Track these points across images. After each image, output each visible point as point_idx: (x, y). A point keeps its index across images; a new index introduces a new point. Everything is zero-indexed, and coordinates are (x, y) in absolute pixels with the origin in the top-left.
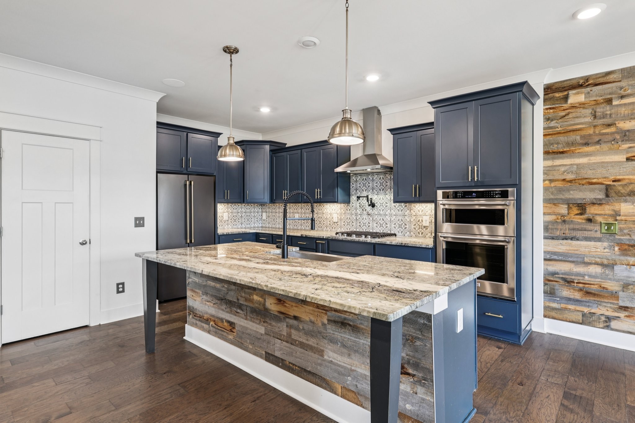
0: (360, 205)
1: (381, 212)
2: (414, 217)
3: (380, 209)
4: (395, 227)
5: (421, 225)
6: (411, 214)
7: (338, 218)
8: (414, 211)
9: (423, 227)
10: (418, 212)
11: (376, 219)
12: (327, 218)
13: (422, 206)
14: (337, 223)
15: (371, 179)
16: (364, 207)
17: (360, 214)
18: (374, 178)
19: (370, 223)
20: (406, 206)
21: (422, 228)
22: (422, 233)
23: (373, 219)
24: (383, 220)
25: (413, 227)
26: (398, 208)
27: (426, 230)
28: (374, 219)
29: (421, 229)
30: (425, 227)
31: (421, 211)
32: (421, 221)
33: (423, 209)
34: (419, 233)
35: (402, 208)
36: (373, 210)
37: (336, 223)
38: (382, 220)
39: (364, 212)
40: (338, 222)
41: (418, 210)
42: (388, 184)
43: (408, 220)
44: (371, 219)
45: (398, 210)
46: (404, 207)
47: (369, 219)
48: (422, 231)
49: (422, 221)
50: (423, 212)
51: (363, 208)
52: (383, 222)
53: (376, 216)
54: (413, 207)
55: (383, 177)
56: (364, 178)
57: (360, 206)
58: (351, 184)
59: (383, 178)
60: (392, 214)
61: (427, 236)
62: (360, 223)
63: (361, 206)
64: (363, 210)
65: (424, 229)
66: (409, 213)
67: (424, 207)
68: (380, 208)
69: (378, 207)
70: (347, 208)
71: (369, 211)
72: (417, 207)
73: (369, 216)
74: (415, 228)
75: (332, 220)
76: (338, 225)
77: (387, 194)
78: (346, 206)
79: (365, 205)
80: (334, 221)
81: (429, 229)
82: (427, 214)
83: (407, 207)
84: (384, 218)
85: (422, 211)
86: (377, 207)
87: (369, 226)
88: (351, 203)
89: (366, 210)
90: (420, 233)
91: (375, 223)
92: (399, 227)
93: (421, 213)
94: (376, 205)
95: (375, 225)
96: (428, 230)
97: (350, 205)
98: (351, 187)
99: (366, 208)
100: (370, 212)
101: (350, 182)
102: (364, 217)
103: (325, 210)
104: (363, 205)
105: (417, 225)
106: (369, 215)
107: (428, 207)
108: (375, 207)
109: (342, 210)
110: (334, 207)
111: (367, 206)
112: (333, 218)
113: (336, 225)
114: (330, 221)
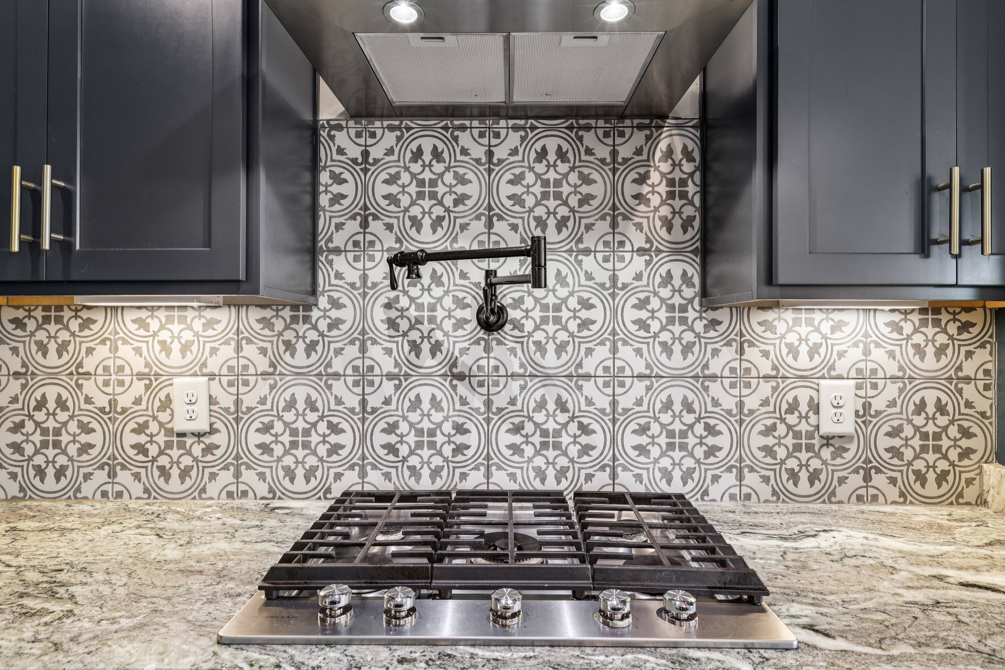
0: (393, 314)
1: (550, 360)
2: (765, 389)
3: (538, 344)
4: (642, 450)
5: (804, 427)
6: (747, 370)
7: (212, 401)
8: (766, 354)
9: (816, 442)
10: (790, 360)
11: (513, 402)
12: (113, 403)
13: (810, 322)
14: (208, 440)
15: (478, 152)
16: (426, 327)
17: (390, 376)
18: (500, 153)
19: (469, 425)
20: (714, 323)
21: (810, 448)
22: (813, 477)
23: (488, 403)
24: (562, 406)
25: (758, 441)
26: (665, 336)
27: (834, 456)
28: (500, 401)
29: (804, 456)
30: (828, 440)
31: (804, 349)
32: (804, 408)
33: (815, 338)
34: (794, 476)
35: (689, 337)
36: (488, 349)
37: (199, 435)
38: (551, 406)
39: (426, 360)
40: (213, 431)
41: (790, 346)
42: (597, 189)
43: (729, 403)
44: (477, 402)
45: (666, 348)
46: (699, 326)
47: (464, 402)
48: (815, 464)
49: (815, 408)
50: (817, 360)
51: (414, 335)
52: (562, 418)
53: (515, 386)
54: (759, 329)
55: (565, 146)
56: (427, 145)
57: (392, 324)
58: (324, 177)
59: (561, 155)
60: (622, 369)
61: (842, 492)
62: (391, 429)
63: (404, 325)
64: (415, 348)
65: (826, 453)
66: (736, 364)
67: (826, 327)
68: (539, 336)
69: (529, 326)
70: (289, 335)
71: (464, 351)
72: (781, 327)
73: (462, 388)
74: (768, 451)
75: (164, 417)
76: (209, 449)
77: (587, 252)
78: (279, 325)
79: (432, 320)
80: (180, 425)
81: (853, 447)
82: (841, 367)
83: (721, 328)
84: (565, 396)
85: (813, 351)
86: (518, 326)
87: (460, 449)
88: (323, 302)
89: (436, 348)
90: (804, 475)
91: (507, 426)
92: (671, 446)
93: (803, 362)
94: (513, 314)
95: (506, 439)
96: (848, 456)
97: (315, 314)
98: (324, 200)
99: (438, 335)
100: (466, 362)
101: (314, 167)
102: (426, 393)
103: (102, 351)
104: (413, 313)
105: (781, 429)
106: (461, 377)
107: (847, 330)
108: (508, 327)
109: (250, 351)
110: (176, 327)
111: (448, 325)
112: (166, 405)
113: (197, 450)
114: (141, 429)
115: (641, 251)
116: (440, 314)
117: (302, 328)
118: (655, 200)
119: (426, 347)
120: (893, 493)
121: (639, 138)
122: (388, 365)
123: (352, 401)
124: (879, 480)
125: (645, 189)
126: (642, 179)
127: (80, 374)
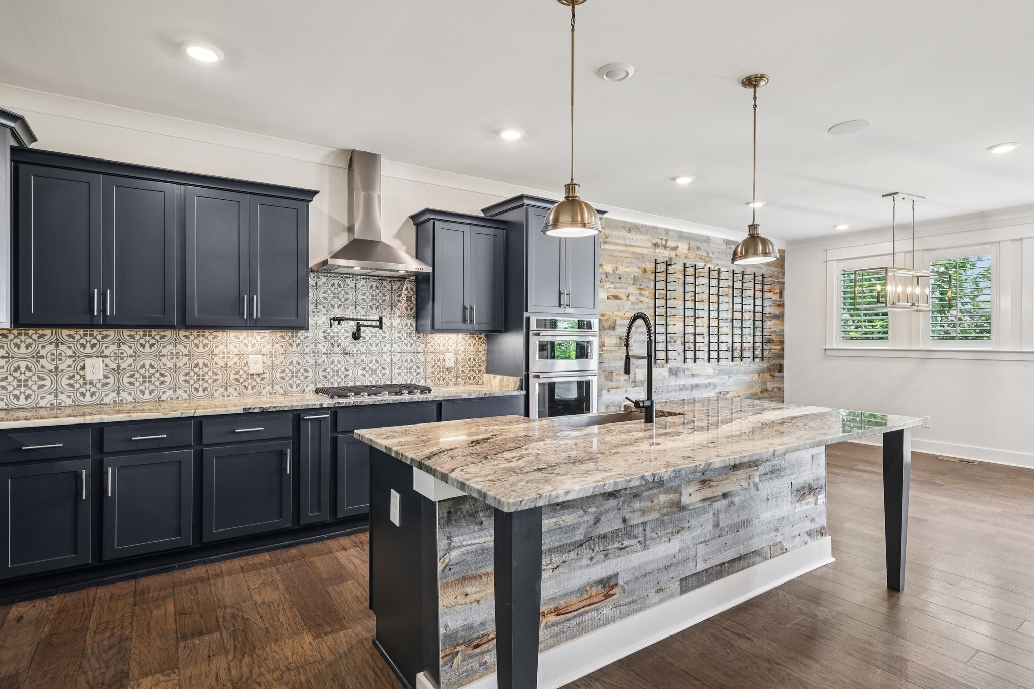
0: (325, 334)
1: (374, 348)
2: (432, 355)
3: (370, 343)
4: (399, 374)
5: (442, 366)
6: (427, 351)
7: (264, 363)
8: (432, 346)
9: (445, 370)
10: (438, 347)
11: (363, 361)
12: (226, 365)
13: (443, 337)
14: (262, 376)
15: (352, 285)
16: (336, 339)
17: (324, 354)
18: (359, 286)
19: (349, 368)
20: (419, 337)
21: (443, 371)
22: (444, 379)
23: (355, 362)
24: (377, 362)
25: (430, 370)
26: (406, 341)
27: (449, 373)
28: (358, 361)
29: (441, 373)
30: (447, 369)
31: (442, 345)
32: (441, 361)
33: (445, 341)
34: (439, 379)
35: (412, 341)
36: (355, 345)
37: (259, 375)
38: (374, 362)
39: (336, 349)
40: (264, 373)
41: (438, 344)
42: (387, 298)
43: (423, 359)
44: (352, 361)
45: (406, 345)
46: (415, 338)
47: (348, 361)
48: (444, 376)
49: (444, 361)
50: (445, 347)
51: (332, 341)
52: (377, 365)
53: (363, 356)
54: (431, 339)
55: (378, 285)
56: (336, 282)
57: (325, 338)
59: (377, 287)
60: (394, 351)
61: (451, 383)
62: (325, 370)
63: (329, 338)
64: (333, 345)
65: (447, 373)
66: (424, 349)
67: (447, 339)
68: (370, 341)
69: (367, 338)
70: (291, 341)
71: (347, 346)
72: (436, 338)
73: (347, 357)
74: (433, 373)
75: (246, 369)
76: (262, 379)
78: (287, 338)
79: (338, 336)
80: (252, 371)
81: (453, 371)
82: (451, 349)
83: (421, 339)
84: (378, 359)
85: (444, 345)
86: (364, 338)
87: (346, 376)
89: (339, 345)
90: (441, 379)
91: (361, 368)
92: (407, 372)
93: (442, 348)
94: (363, 335)
95: (360, 372)
96: (452, 373)
99: (340, 341)
100: (348, 349)
102: (336, 359)
103: (221, 347)
104: (332, 334)
105: (436, 367)
106: (347, 354)
107: (452, 339)
108: (361, 338)
109: (277, 346)
110: (250, 338)
111: (343, 338)
112: (247, 364)
113: (258, 379)
114: (237, 373)
115: (400, 317)
116: (340, 334)
117: (295, 339)
118: (403, 302)
119: (336, 345)
120: (463, 382)
121: (399, 284)
122: (324, 350)
123: (313, 362)
124: (459, 379)
125: (401, 299)
126: (400, 296)
127: (212, 354)
